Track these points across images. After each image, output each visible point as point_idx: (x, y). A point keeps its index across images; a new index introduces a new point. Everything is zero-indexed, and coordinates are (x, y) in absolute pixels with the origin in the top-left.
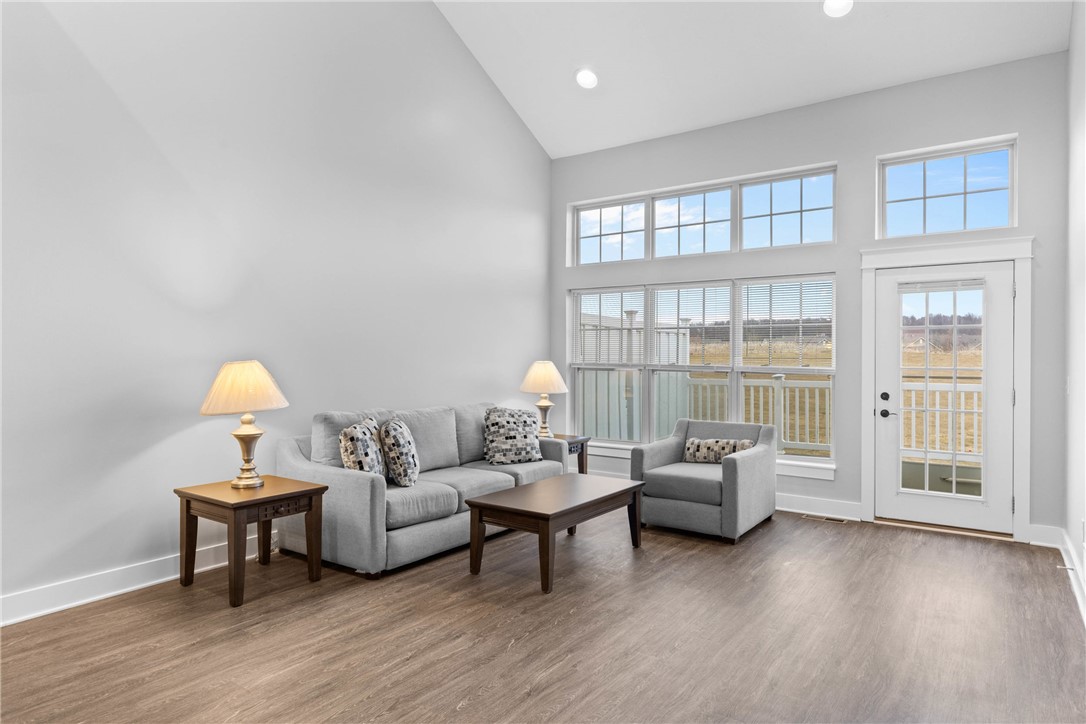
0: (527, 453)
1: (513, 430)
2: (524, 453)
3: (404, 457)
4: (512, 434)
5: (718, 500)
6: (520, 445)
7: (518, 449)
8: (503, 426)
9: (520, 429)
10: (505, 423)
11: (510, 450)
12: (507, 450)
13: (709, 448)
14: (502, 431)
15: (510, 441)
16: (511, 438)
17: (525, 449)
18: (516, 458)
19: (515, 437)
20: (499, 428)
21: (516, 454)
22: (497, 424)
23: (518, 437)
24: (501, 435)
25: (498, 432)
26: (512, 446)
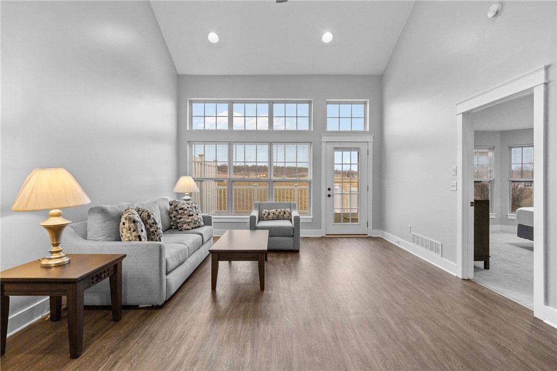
0: (199, 223)
1: (191, 211)
2: (197, 223)
3: (159, 230)
4: (191, 213)
5: (292, 235)
6: (196, 219)
7: (195, 221)
8: (186, 210)
9: (194, 211)
10: (187, 208)
11: (191, 222)
12: (189, 222)
13: (274, 213)
14: (186, 212)
15: (191, 217)
16: (191, 215)
17: (198, 221)
18: (193, 226)
19: (193, 215)
20: (184, 210)
21: (194, 224)
22: (182, 208)
23: (194, 215)
24: (185, 215)
25: (184, 213)
26: (192, 219)
